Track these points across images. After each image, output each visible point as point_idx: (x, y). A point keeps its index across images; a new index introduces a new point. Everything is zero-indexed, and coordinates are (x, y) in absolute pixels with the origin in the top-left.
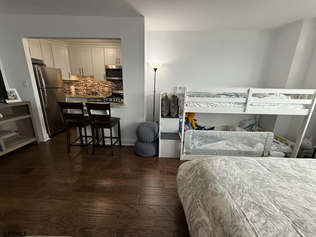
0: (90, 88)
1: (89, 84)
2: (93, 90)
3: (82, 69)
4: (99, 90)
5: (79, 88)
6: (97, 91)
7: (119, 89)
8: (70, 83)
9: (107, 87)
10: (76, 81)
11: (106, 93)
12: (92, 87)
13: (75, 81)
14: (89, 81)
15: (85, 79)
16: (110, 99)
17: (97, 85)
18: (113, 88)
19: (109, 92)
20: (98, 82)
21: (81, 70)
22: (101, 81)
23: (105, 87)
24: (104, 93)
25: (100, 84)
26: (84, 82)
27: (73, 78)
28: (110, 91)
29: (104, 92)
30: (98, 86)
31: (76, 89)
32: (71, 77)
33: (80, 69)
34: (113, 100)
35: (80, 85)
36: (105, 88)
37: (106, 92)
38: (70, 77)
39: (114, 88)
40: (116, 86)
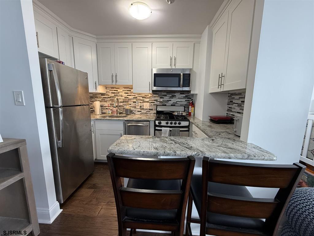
0: (121, 104)
1: (121, 98)
2: (127, 107)
3: (116, 76)
4: (135, 107)
5: (106, 104)
6: (132, 109)
7: (165, 105)
8: (94, 96)
9: (148, 102)
10: (102, 94)
11: (145, 112)
12: (125, 102)
13: (100, 94)
14: (120, 94)
15: (115, 92)
16: (161, 121)
17: (132, 100)
18: (156, 103)
19: (149, 109)
20: (135, 96)
21: (115, 78)
22: (140, 94)
23: (145, 102)
24: (143, 111)
25: (138, 98)
26: (113, 95)
27: (100, 90)
28: (151, 108)
29: (143, 109)
30: (135, 100)
31: (101, 106)
32: (98, 88)
33: (113, 76)
34: (167, 123)
35: (107, 100)
36: (145, 104)
37: (146, 109)
38: (96, 88)
39: (158, 103)
40: (161, 100)
